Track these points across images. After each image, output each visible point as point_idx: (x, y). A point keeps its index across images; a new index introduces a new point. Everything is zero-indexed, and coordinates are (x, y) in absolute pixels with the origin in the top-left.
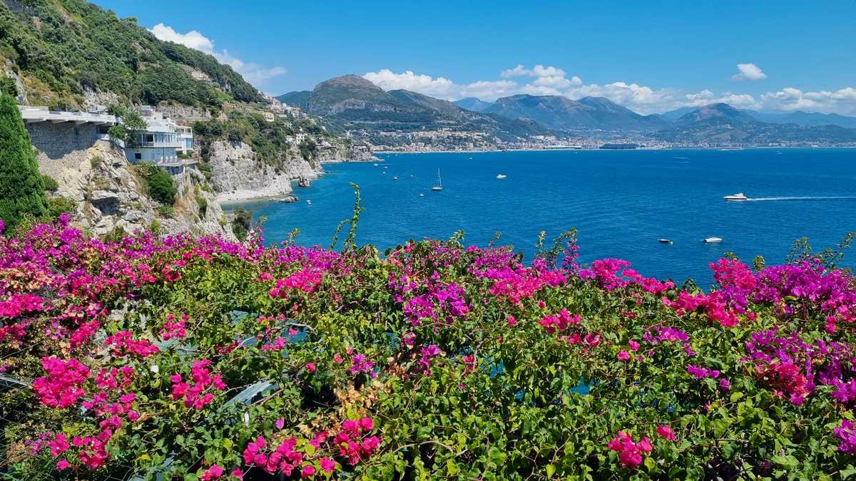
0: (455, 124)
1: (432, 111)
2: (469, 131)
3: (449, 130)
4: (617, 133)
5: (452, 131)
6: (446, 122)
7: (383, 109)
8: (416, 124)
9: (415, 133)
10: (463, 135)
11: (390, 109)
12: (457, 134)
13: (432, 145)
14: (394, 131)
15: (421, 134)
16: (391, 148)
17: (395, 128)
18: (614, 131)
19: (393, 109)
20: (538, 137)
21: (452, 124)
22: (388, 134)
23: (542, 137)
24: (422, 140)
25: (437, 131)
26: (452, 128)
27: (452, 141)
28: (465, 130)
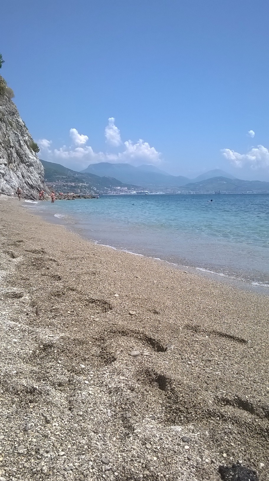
5: (64, 182)
6: (60, 176)
10: (73, 184)
12: (69, 184)
21: (65, 178)
23: (119, 188)
26: (65, 180)
27: (66, 188)
28: (73, 182)
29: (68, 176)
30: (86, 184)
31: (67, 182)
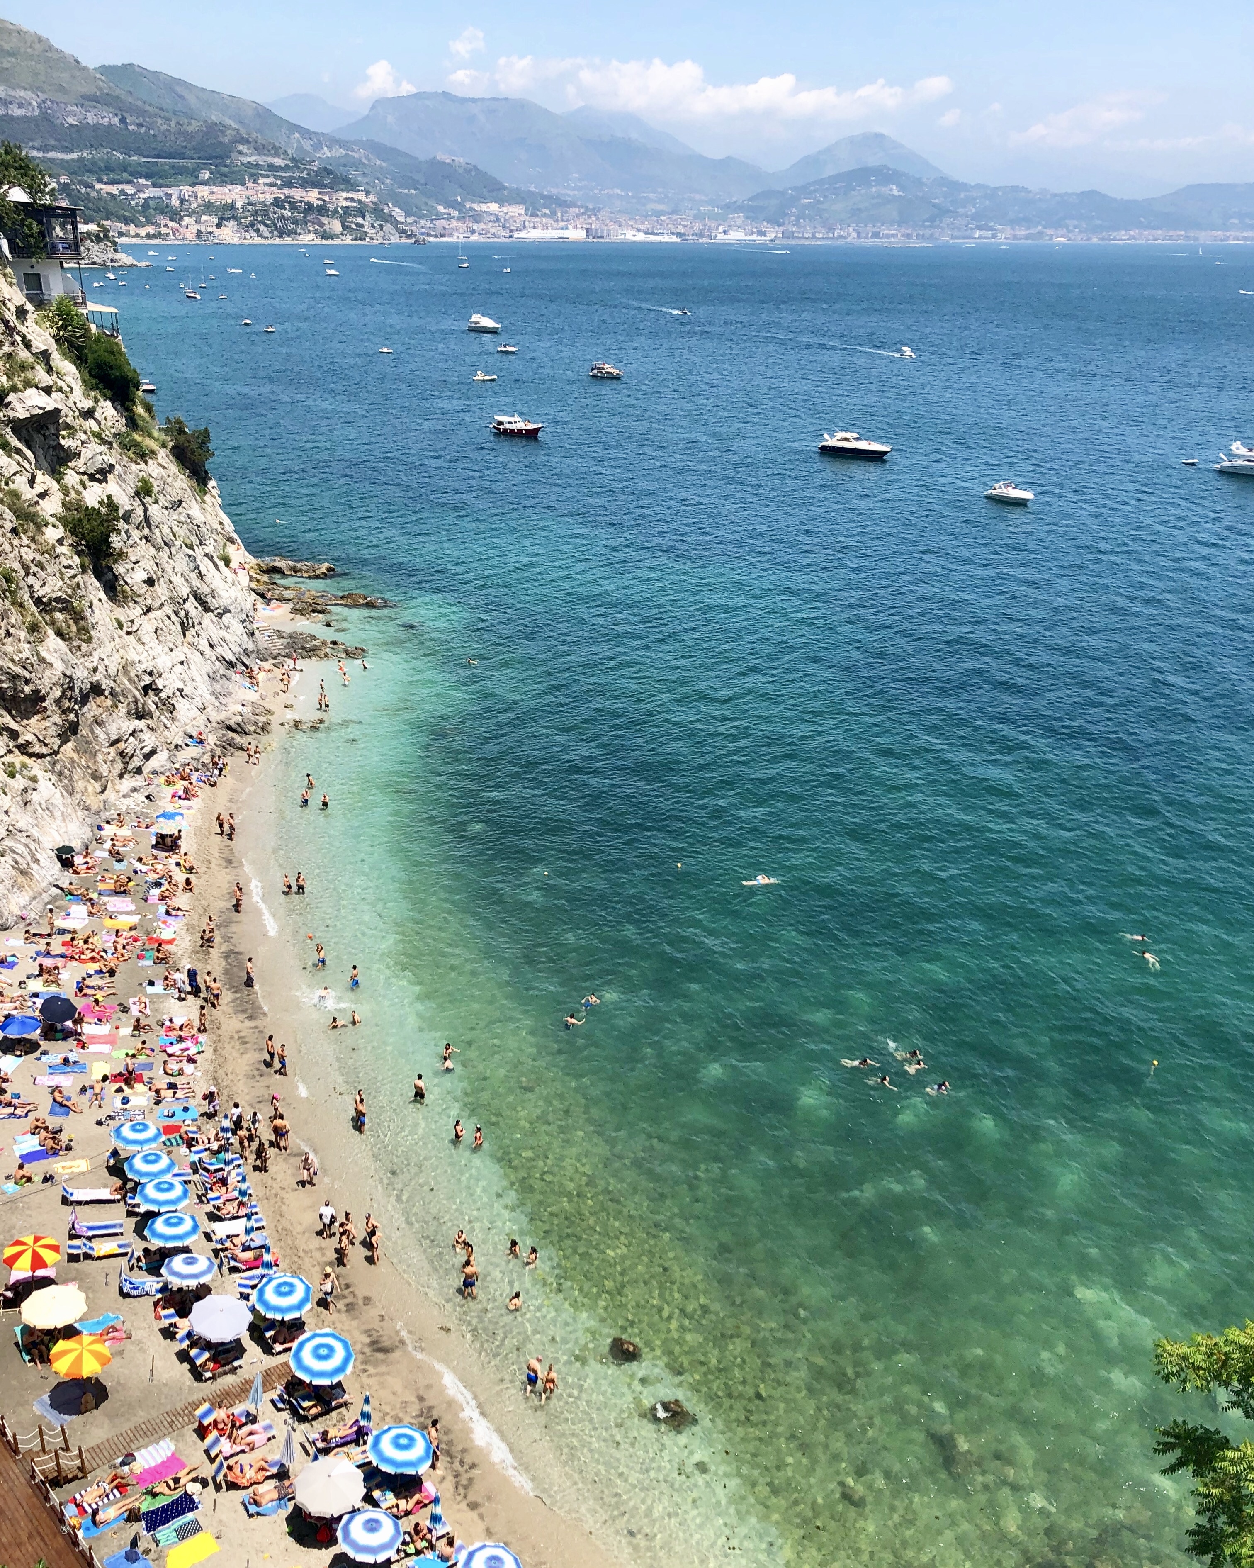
0: (286, 168)
1: (221, 128)
2: (325, 186)
3: (275, 185)
4: (659, 201)
5: (280, 188)
6: (261, 160)
7: (91, 119)
8: (188, 163)
9: (186, 190)
10: (313, 196)
11: (108, 118)
12: (298, 194)
13: (239, 224)
14: (129, 182)
15: (203, 191)
16: (132, 228)
17: (130, 173)
18: (652, 195)
19: (116, 121)
20: (484, 207)
21: (280, 168)
22: (115, 189)
23: (494, 207)
24: (209, 207)
25: (243, 184)
26: (281, 178)
27: (287, 213)
28: (315, 185)
29: (293, 160)
30: (361, 196)
31: (289, 184)
